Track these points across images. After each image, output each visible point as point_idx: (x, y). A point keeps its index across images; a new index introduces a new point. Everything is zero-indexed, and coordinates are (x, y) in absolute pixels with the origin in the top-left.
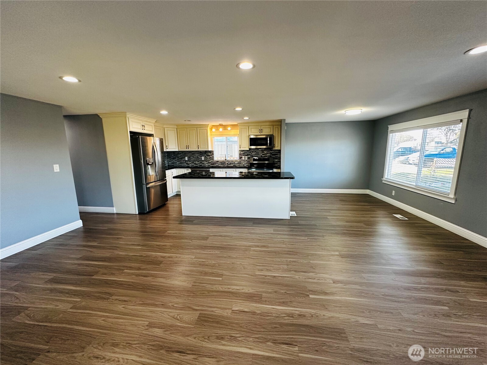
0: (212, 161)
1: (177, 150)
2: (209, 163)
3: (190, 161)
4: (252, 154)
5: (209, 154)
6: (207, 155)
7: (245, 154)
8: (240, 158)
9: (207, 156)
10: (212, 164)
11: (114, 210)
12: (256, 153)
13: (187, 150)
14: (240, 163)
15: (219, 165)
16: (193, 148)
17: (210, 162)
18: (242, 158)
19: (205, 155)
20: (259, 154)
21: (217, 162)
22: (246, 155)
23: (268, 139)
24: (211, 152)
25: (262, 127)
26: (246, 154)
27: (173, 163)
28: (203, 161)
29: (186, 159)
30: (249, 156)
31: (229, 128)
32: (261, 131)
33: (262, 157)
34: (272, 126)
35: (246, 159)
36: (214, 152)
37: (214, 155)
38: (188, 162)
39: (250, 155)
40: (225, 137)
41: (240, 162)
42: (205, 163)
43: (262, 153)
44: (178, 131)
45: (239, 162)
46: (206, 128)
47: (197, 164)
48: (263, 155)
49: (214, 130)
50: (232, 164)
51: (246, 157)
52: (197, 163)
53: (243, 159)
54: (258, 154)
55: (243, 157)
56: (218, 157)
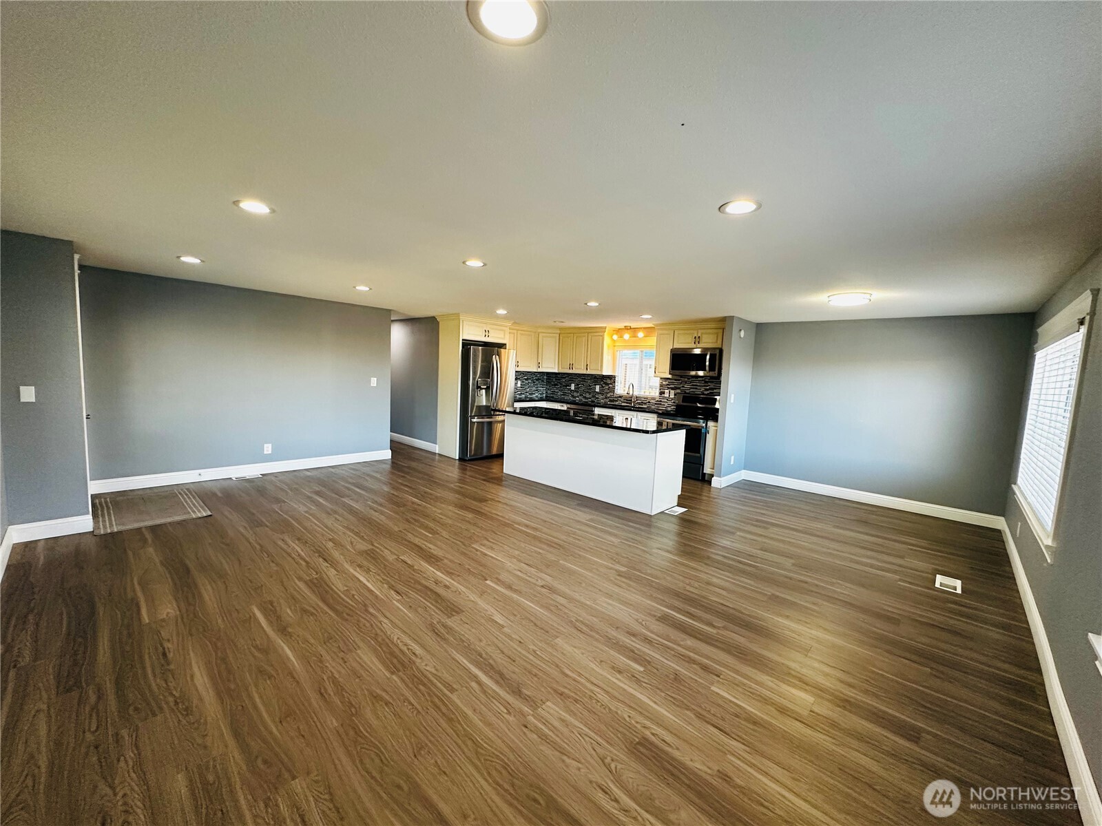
0: (612, 394)
1: (556, 371)
2: (606, 398)
3: (577, 392)
4: (684, 387)
5: (609, 381)
6: (605, 383)
7: (671, 386)
8: (662, 393)
9: (604, 385)
10: (611, 401)
11: (436, 449)
12: (692, 385)
13: (571, 371)
14: (659, 403)
15: (623, 404)
16: (579, 369)
17: (608, 395)
18: (664, 393)
19: (602, 383)
20: (698, 388)
21: (620, 397)
22: (672, 389)
23: (708, 357)
24: (612, 378)
25: (700, 332)
26: (673, 386)
27: (553, 393)
28: (598, 393)
29: (573, 387)
30: (678, 391)
31: (641, 334)
32: (697, 340)
33: (703, 394)
34: (721, 331)
35: (672, 396)
36: (616, 379)
37: (616, 384)
38: (575, 394)
39: (679, 388)
40: (639, 351)
41: (661, 401)
42: (600, 397)
43: (705, 386)
44: (561, 337)
45: (657, 401)
46: (600, 334)
47: (587, 398)
48: (706, 390)
49: (615, 337)
50: (645, 404)
51: (672, 392)
52: (588, 396)
53: (666, 395)
54: (696, 389)
55: (666, 391)
56: (620, 389)
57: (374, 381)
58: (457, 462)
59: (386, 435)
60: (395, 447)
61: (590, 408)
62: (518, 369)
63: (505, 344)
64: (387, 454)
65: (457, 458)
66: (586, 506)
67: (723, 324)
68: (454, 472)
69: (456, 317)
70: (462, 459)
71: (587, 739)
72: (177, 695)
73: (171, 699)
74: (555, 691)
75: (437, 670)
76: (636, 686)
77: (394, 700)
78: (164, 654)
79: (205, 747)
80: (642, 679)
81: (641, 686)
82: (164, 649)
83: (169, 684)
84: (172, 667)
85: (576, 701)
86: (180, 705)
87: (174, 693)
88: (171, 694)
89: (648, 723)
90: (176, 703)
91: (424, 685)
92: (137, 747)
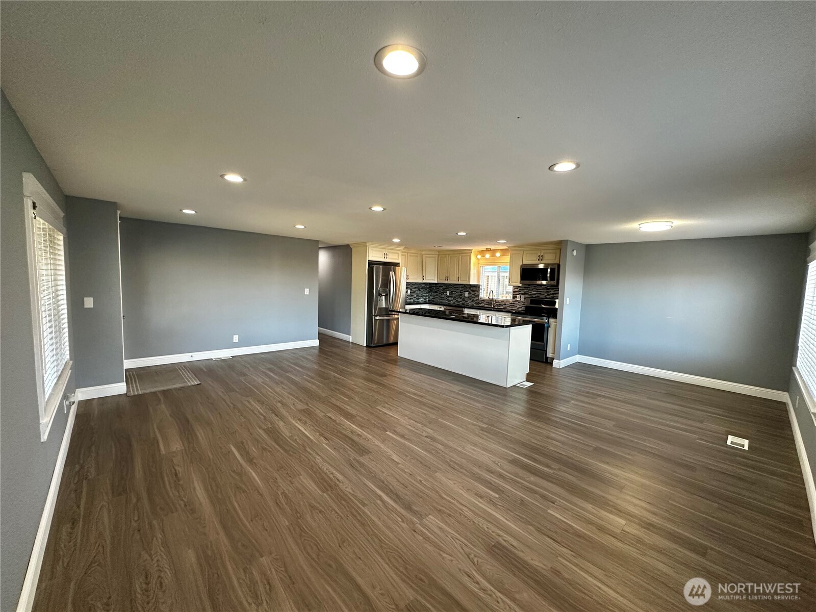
0: (477, 298)
1: (436, 282)
2: (473, 301)
3: (452, 297)
4: (531, 293)
5: (475, 289)
6: (472, 290)
7: (521, 292)
8: (514, 297)
9: (471, 292)
10: (476, 303)
11: (350, 339)
12: (538, 291)
13: (447, 282)
14: (512, 305)
15: (486, 306)
16: (453, 281)
17: (475, 299)
18: (516, 297)
19: (470, 290)
20: (542, 293)
21: (483, 300)
22: (522, 294)
23: (549, 270)
24: (477, 287)
25: (543, 252)
26: (523, 292)
27: (434, 298)
28: (466, 297)
29: (448, 293)
30: (527, 296)
31: (498, 254)
32: (541, 258)
33: (546, 298)
34: (558, 251)
35: (522, 300)
36: (481, 287)
37: (480, 291)
38: (450, 299)
39: (528, 294)
40: (497, 267)
41: (514, 303)
42: (469, 300)
43: (547, 292)
44: (439, 257)
45: (511, 303)
46: (468, 254)
47: (459, 302)
48: (548, 295)
49: (479, 257)
50: (502, 305)
51: (523, 296)
52: (459, 300)
53: (518, 299)
54: (540, 294)
55: (518, 296)
56: (483, 295)
57: (307, 291)
58: (365, 348)
59: (315, 329)
60: (322, 337)
61: (461, 309)
62: (409, 281)
63: (399, 263)
64: (316, 343)
65: (365, 345)
66: (458, 381)
67: (560, 246)
68: (363, 356)
69: (363, 245)
70: (367, 346)
71: (457, 541)
72: (186, 500)
73: (182, 502)
74: (435, 508)
75: (353, 491)
76: (493, 508)
77: (325, 510)
78: (176, 475)
79: (205, 534)
80: (497, 503)
81: (496, 507)
82: (176, 470)
83: (180, 493)
84: (181, 482)
85: (450, 515)
86: (188, 506)
87: (184, 499)
88: (182, 500)
89: (501, 533)
90: (185, 505)
91: (345, 500)
92: (163, 531)
